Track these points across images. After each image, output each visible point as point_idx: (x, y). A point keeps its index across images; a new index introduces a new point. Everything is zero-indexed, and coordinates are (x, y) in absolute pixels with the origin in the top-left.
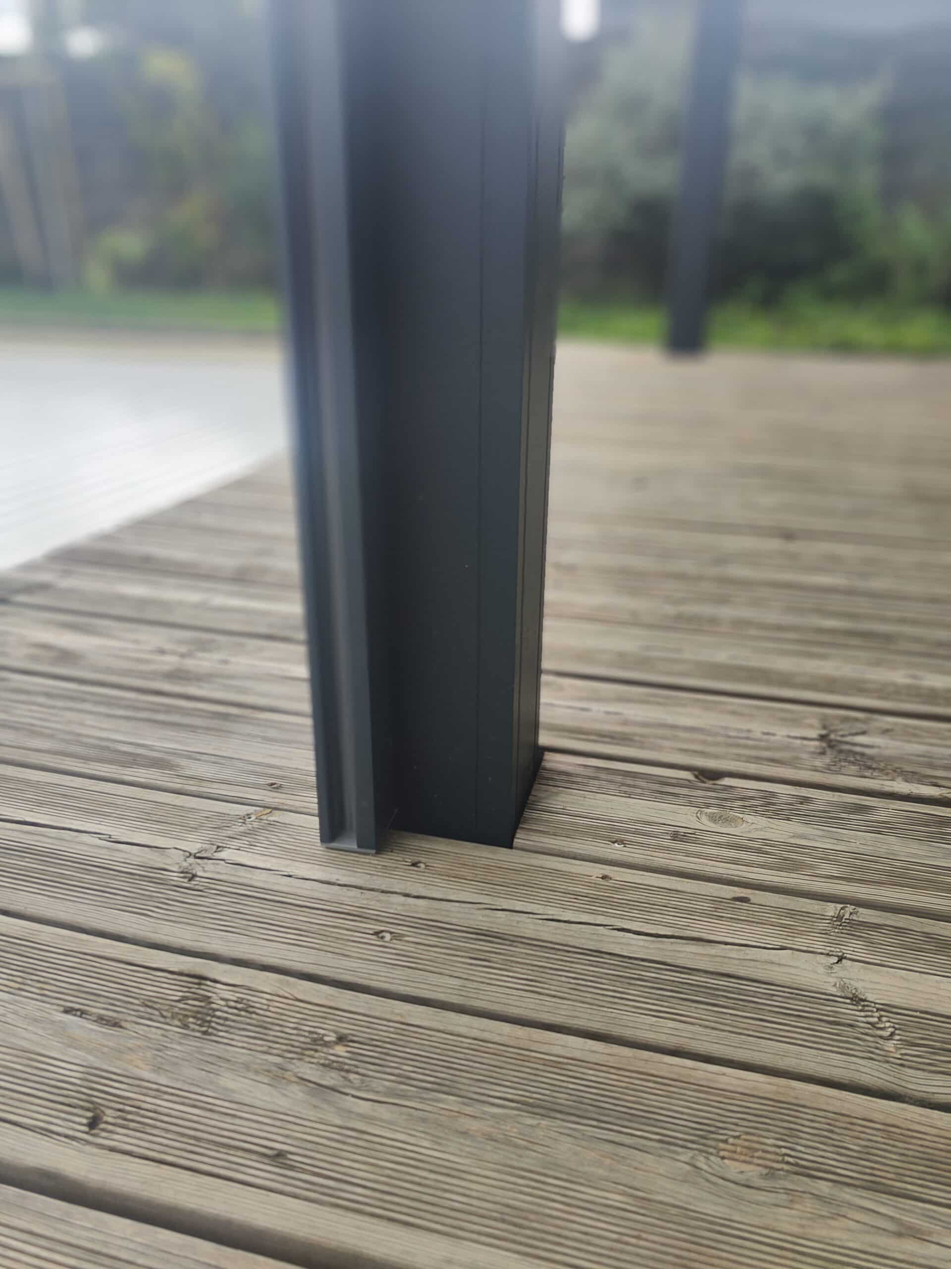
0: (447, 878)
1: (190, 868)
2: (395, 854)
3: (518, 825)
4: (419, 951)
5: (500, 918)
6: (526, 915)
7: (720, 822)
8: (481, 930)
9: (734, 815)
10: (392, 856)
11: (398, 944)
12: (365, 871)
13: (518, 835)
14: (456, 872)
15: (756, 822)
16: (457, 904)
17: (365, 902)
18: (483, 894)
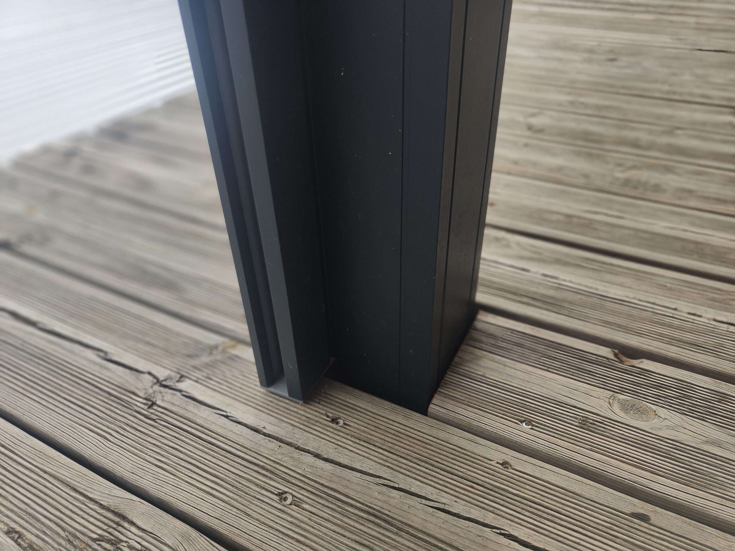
0: (358, 441)
1: (153, 395)
2: (321, 406)
3: (437, 389)
4: (312, 523)
5: (393, 498)
6: (419, 500)
7: (632, 412)
8: (374, 509)
9: (647, 406)
10: (318, 408)
11: (294, 511)
12: (291, 422)
13: (434, 401)
14: (369, 436)
15: (669, 418)
16: (359, 475)
17: (280, 457)
18: (385, 466)
